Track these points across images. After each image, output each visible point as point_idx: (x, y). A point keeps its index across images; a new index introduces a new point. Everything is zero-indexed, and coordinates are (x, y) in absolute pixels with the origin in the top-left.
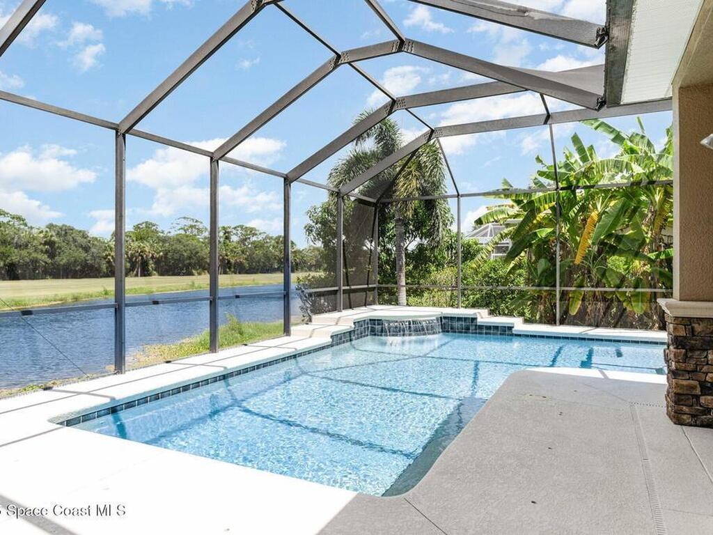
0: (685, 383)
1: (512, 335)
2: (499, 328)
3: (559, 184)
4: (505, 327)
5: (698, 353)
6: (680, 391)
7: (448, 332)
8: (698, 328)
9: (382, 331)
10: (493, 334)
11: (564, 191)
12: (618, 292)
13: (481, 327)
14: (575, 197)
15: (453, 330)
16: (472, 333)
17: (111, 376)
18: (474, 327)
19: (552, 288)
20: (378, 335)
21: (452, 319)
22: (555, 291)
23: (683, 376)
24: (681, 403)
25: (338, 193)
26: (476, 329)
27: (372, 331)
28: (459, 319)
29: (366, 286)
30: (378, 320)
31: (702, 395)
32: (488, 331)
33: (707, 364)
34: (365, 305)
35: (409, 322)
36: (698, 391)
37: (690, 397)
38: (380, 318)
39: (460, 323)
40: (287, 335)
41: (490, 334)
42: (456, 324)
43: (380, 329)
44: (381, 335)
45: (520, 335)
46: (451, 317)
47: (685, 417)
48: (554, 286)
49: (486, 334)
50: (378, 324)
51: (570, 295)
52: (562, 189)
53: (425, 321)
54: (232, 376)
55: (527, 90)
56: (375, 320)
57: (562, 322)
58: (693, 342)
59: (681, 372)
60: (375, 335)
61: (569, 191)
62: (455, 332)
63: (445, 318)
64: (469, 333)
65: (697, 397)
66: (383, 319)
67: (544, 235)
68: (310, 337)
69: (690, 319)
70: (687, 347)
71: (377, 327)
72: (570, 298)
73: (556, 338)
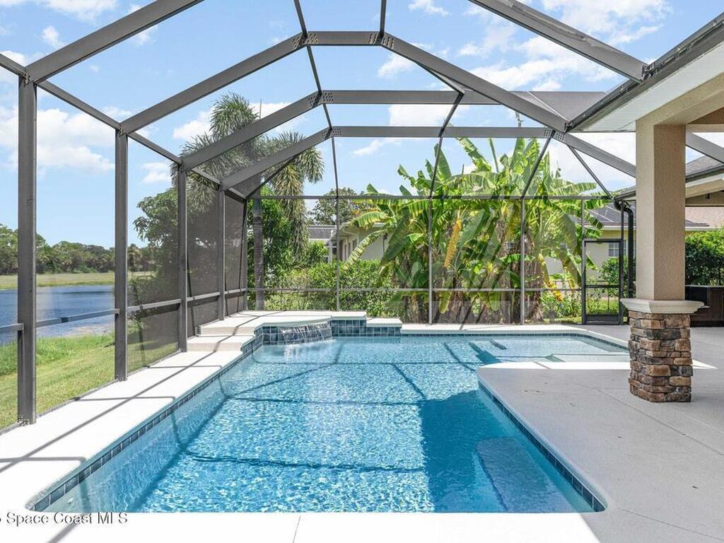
0: (660, 367)
1: (400, 335)
2: (388, 329)
3: (433, 193)
4: (393, 328)
5: (668, 342)
6: (657, 375)
7: (337, 335)
8: (669, 322)
9: (277, 340)
10: (382, 335)
11: (435, 200)
12: (479, 292)
13: (370, 329)
14: (443, 205)
15: (342, 333)
16: (361, 335)
17: (17, 429)
18: (363, 330)
19: (425, 290)
20: (272, 344)
21: (341, 322)
22: (428, 292)
23: (658, 362)
24: (658, 384)
25: (219, 185)
26: (365, 331)
27: (265, 340)
28: (348, 322)
29: (239, 291)
30: (272, 327)
31: (672, 376)
32: (377, 333)
33: (675, 351)
34: (238, 312)
35: (306, 327)
36: (669, 373)
37: (663, 378)
38: (275, 325)
39: (349, 326)
40: (182, 351)
41: (378, 335)
42: (345, 327)
43: (274, 337)
44: (276, 343)
45: (407, 335)
46: (340, 321)
47: (660, 395)
48: (428, 287)
49: (375, 335)
50: (273, 332)
51: (440, 296)
52: (434, 197)
53: (320, 325)
54: (177, 408)
55: (501, 103)
56: (269, 328)
57: (435, 321)
58: (666, 334)
59: (657, 359)
60: (269, 343)
61: (439, 200)
62: (344, 335)
63: (334, 321)
64: (359, 335)
65: (668, 378)
66: (278, 325)
67: (416, 239)
68: (215, 351)
69: (663, 315)
70: (661, 338)
71: (271, 334)
72: (439, 298)
73: (438, 335)
